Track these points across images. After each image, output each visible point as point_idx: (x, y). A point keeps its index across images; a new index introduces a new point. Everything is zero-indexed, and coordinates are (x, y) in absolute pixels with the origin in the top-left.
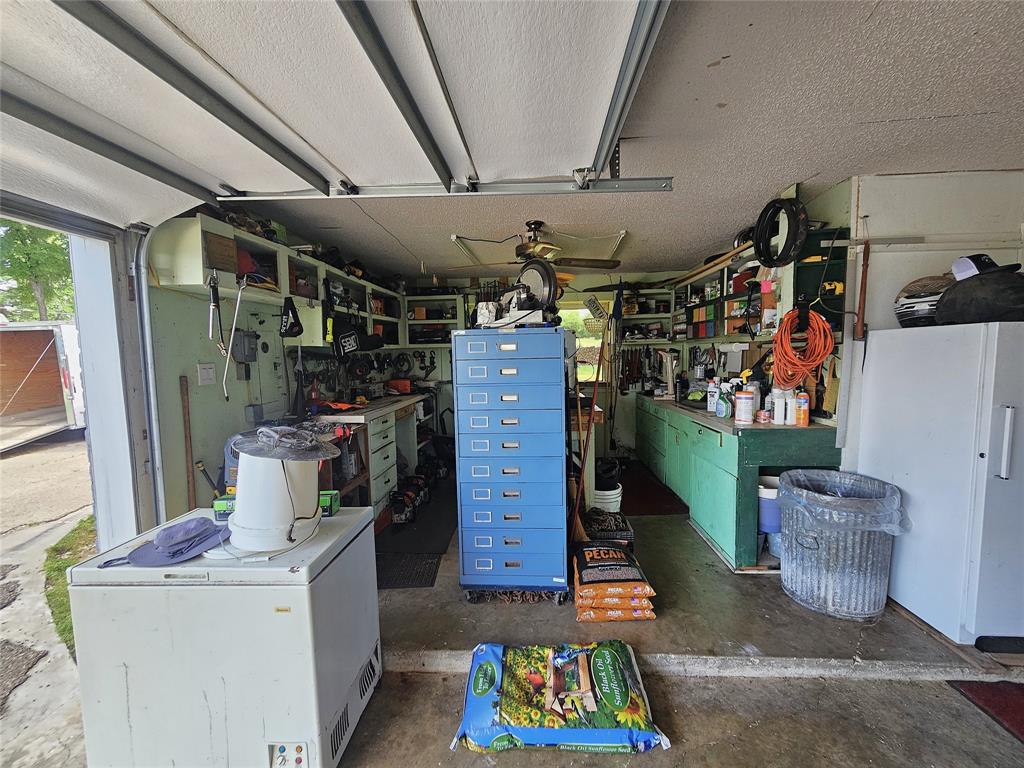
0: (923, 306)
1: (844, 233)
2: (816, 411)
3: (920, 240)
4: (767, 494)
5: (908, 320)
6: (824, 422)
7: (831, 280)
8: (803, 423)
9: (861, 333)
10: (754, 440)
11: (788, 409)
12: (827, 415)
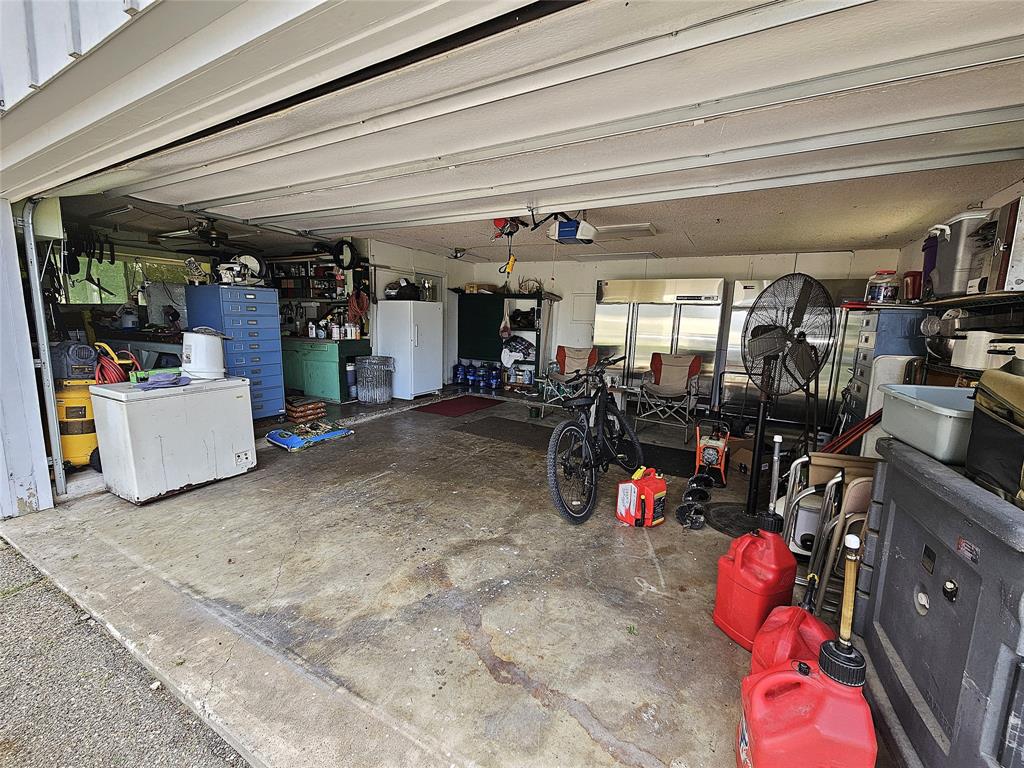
0: (393, 293)
1: (367, 260)
2: (363, 333)
3: (388, 268)
4: (350, 368)
5: (389, 298)
6: (365, 337)
7: (364, 279)
8: (358, 338)
9: (376, 302)
10: (343, 344)
11: (352, 332)
12: (366, 334)
